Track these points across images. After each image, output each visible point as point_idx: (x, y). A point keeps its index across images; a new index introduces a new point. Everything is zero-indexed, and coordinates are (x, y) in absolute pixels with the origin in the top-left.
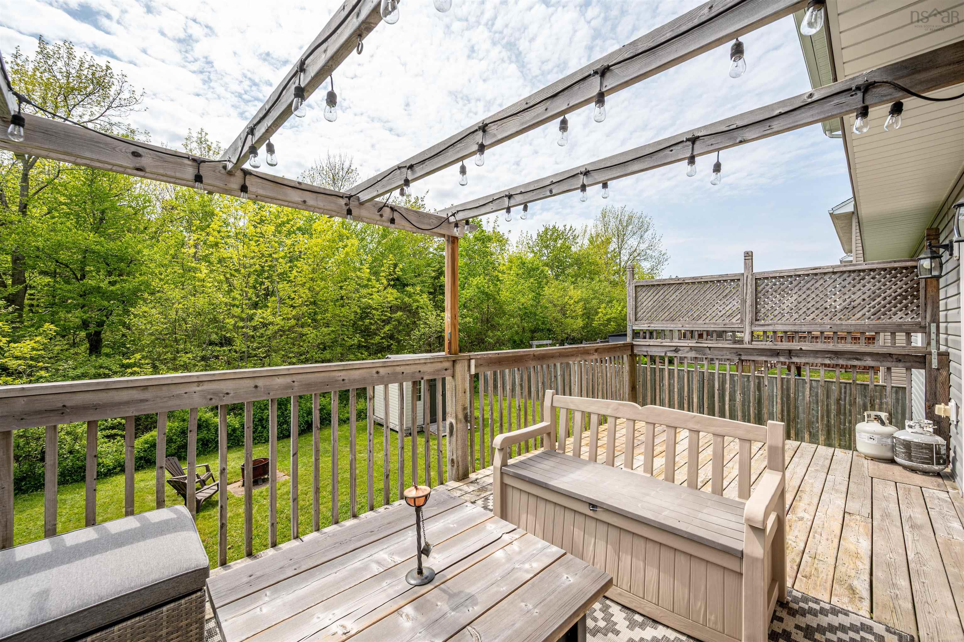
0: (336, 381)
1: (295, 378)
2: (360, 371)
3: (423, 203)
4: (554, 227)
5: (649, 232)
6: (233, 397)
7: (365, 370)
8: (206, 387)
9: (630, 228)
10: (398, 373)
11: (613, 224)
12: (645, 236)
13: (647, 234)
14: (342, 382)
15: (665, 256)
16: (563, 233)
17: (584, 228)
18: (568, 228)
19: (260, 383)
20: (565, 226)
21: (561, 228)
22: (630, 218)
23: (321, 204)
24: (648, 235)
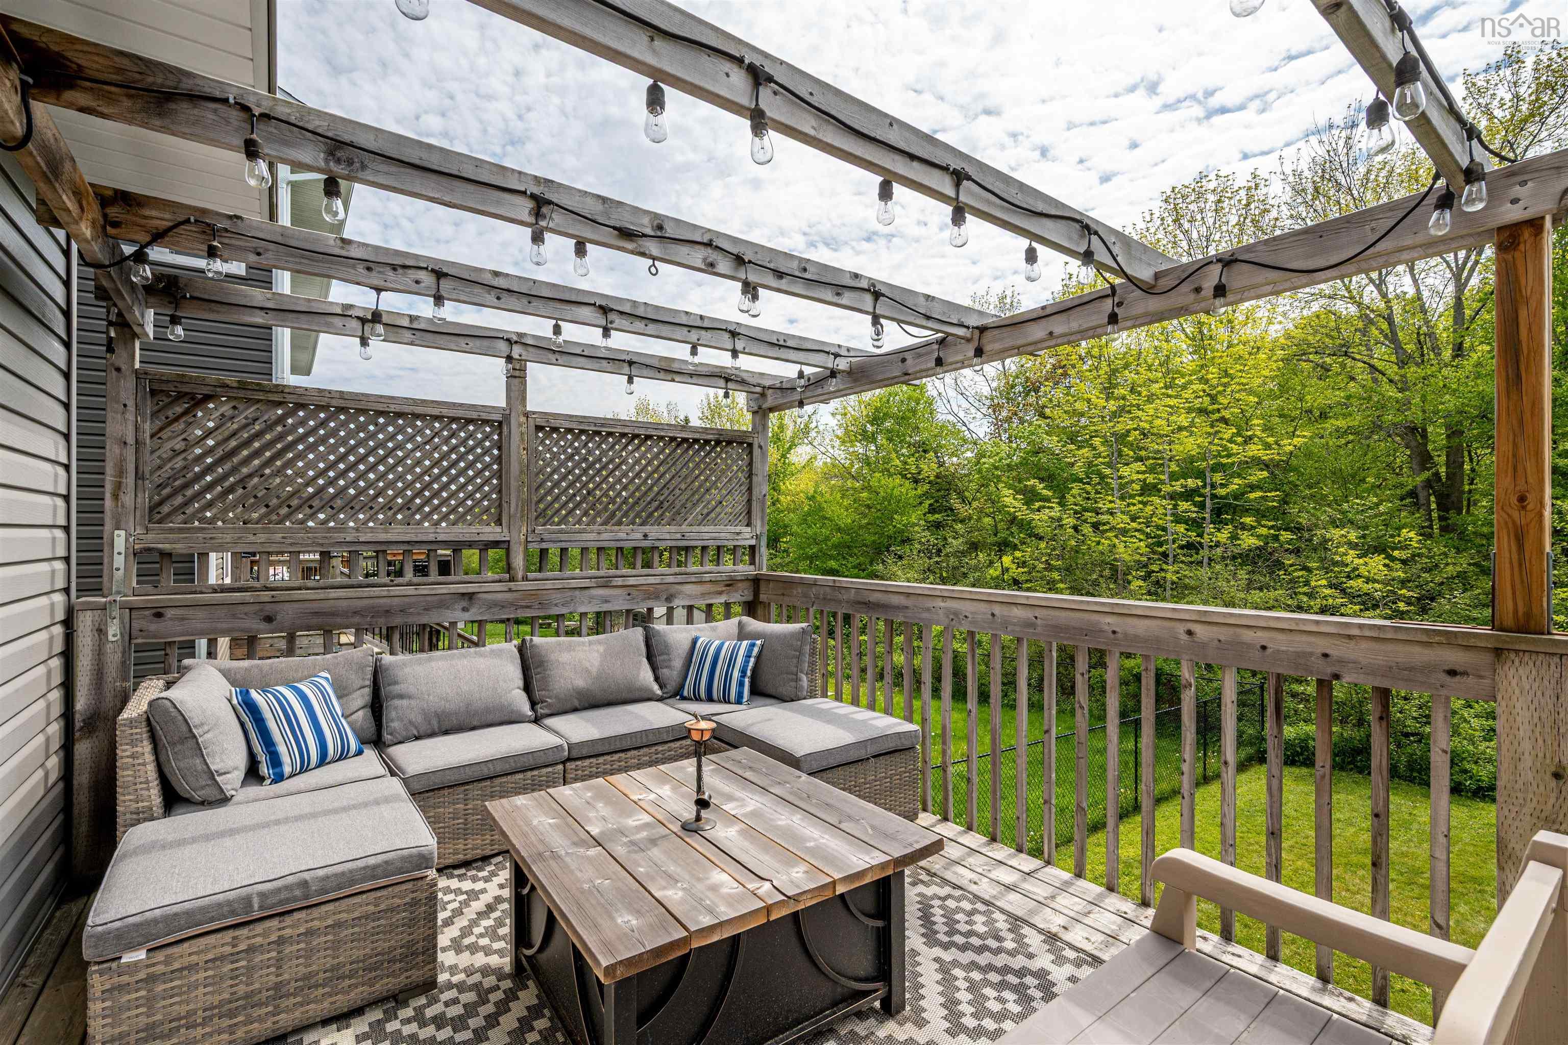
0: (1101, 631)
1: (1039, 613)
2: (1147, 622)
6: (971, 622)
7: (1159, 622)
8: (950, 604)
10: (1249, 646)
14: (1112, 636)
19: (997, 610)
23: (1075, 325)
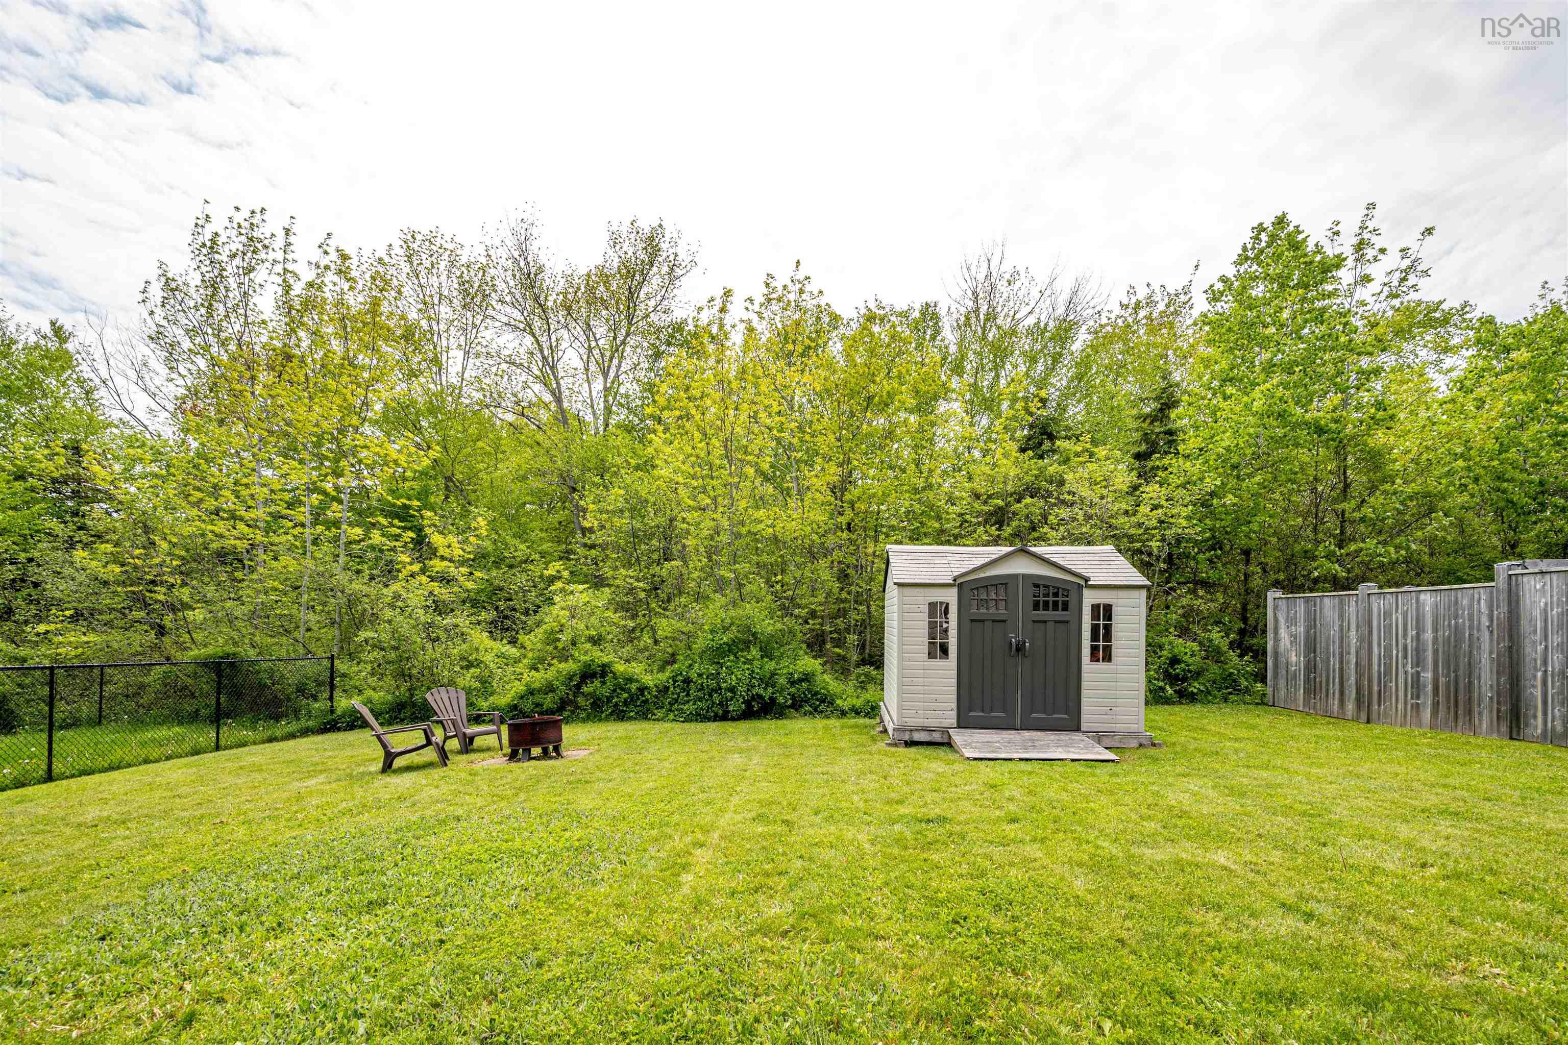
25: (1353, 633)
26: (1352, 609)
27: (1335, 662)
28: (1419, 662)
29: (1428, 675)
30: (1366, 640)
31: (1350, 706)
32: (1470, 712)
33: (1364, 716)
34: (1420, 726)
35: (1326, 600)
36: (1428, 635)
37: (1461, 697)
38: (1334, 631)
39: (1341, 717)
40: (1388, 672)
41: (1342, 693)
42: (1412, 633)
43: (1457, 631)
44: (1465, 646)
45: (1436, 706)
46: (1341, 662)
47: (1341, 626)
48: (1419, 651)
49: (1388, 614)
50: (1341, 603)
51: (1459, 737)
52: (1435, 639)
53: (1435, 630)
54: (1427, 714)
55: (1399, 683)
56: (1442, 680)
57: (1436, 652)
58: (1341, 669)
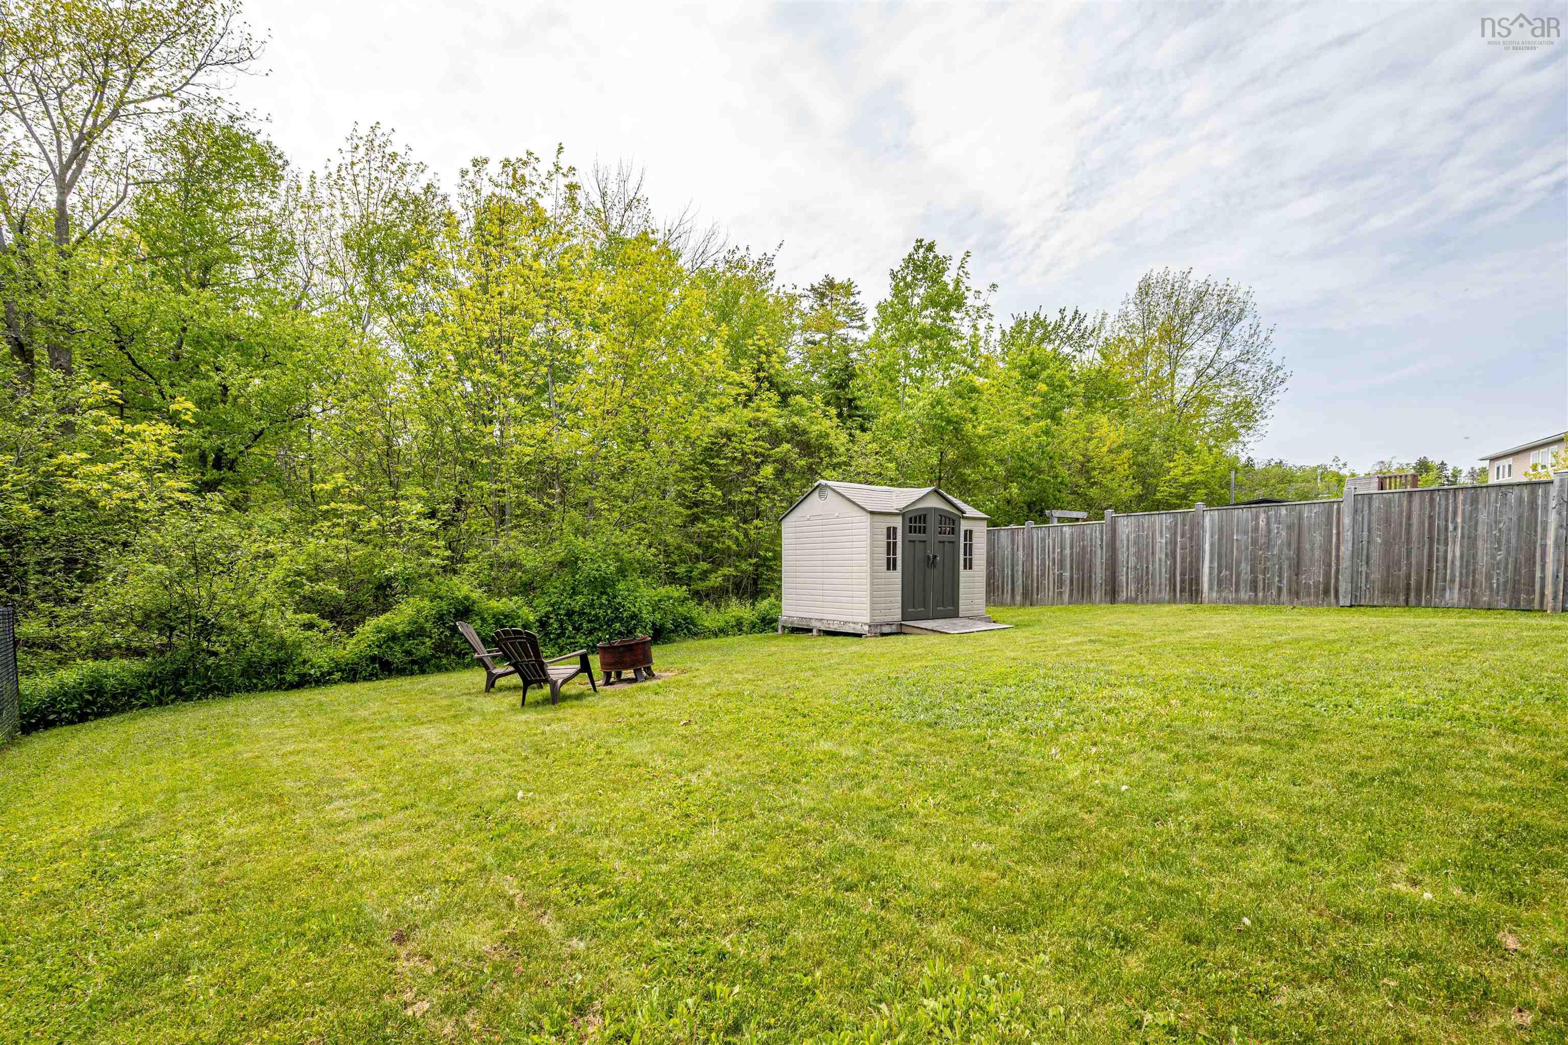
3: (771, 269)
4: (1037, 316)
5: (1245, 323)
9: (1198, 318)
11: (1161, 311)
12: (1235, 332)
13: (1237, 327)
15: (1280, 374)
16: (1058, 326)
17: (1099, 320)
18: (1069, 314)
20: (1062, 311)
21: (1053, 317)
22: (1200, 297)
24: (1240, 331)
25: (1021, 552)
26: (1019, 538)
27: (1008, 571)
28: (1062, 567)
29: (1067, 574)
30: (1029, 556)
31: (1018, 598)
32: (1090, 593)
33: (1028, 603)
34: (1062, 604)
35: (1002, 533)
36: (1068, 551)
37: (1086, 584)
38: (1008, 552)
39: (1013, 603)
40: (1043, 575)
41: (1013, 590)
42: (1058, 550)
43: (1084, 548)
44: (1088, 556)
45: (1071, 591)
46: (1012, 570)
47: (1013, 549)
48: (1062, 561)
49: (1043, 540)
50: (1013, 533)
51: (1086, 607)
52: (1072, 554)
53: (1072, 548)
54: (1066, 597)
55: (1049, 582)
56: (1075, 576)
57: (1072, 560)
58: (1013, 576)
